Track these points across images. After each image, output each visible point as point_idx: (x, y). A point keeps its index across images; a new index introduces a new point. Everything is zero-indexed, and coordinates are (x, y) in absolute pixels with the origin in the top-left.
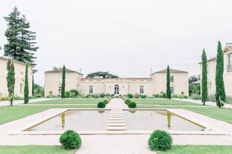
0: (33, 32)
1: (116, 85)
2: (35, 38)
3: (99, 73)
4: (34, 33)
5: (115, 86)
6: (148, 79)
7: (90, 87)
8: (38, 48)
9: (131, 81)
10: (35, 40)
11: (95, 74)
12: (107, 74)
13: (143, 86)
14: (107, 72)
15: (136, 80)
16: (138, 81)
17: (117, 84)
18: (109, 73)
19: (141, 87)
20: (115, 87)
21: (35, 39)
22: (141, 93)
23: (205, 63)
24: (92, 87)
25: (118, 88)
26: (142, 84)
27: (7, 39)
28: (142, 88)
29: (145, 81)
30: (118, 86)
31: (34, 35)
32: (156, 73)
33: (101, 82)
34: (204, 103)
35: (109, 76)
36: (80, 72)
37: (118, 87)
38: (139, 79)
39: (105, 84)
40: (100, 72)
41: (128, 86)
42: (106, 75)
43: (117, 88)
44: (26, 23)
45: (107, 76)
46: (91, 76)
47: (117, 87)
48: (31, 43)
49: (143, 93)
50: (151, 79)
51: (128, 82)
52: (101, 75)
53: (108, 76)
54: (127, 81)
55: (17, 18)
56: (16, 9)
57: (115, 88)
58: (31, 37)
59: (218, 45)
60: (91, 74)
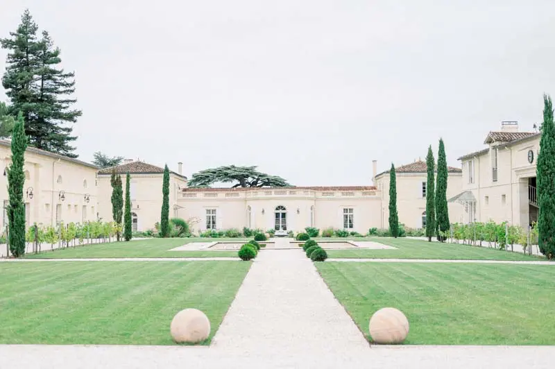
0: (67, 73)
1: (279, 207)
2: (72, 88)
3: (228, 171)
4: (71, 75)
5: (277, 209)
6: (366, 188)
7: (208, 211)
8: (79, 114)
9: (319, 194)
10: (73, 94)
11: (215, 173)
12: (252, 174)
13: (351, 208)
14: (252, 168)
15: (332, 194)
16: (338, 194)
17: (281, 203)
18: (257, 170)
19: (345, 210)
20: (278, 211)
21: (72, 91)
22: (345, 226)
23: (430, 170)
24: (214, 211)
25: (284, 215)
26: (348, 205)
27: (7, 94)
28: (348, 214)
29: (358, 194)
30: (284, 209)
31: (69, 80)
32: (384, 173)
33: (237, 197)
34: (430, 238)
35: (258, 179)
36: (180, 170)
37: (284, 211)
38: (341, 189)
39: (249, 203)
40: (229, 169)
41: (311, 209)
42: (247, 176)
43: (281, 215)
44: (51, 50)
45: (250, 180)
46: (203, 180)
47: (281, 211)
48: (63, 102)
49: (351, 227)
50: (375, 188)
51: (311, 199)
52: (234, 177)
53: (254, 178)
54: (310, 194)
55: (31, 40)
56: (28, 17)
57: (277, 215)
58: (63, 85)
59: (438, 146)
60: (204, 172)
